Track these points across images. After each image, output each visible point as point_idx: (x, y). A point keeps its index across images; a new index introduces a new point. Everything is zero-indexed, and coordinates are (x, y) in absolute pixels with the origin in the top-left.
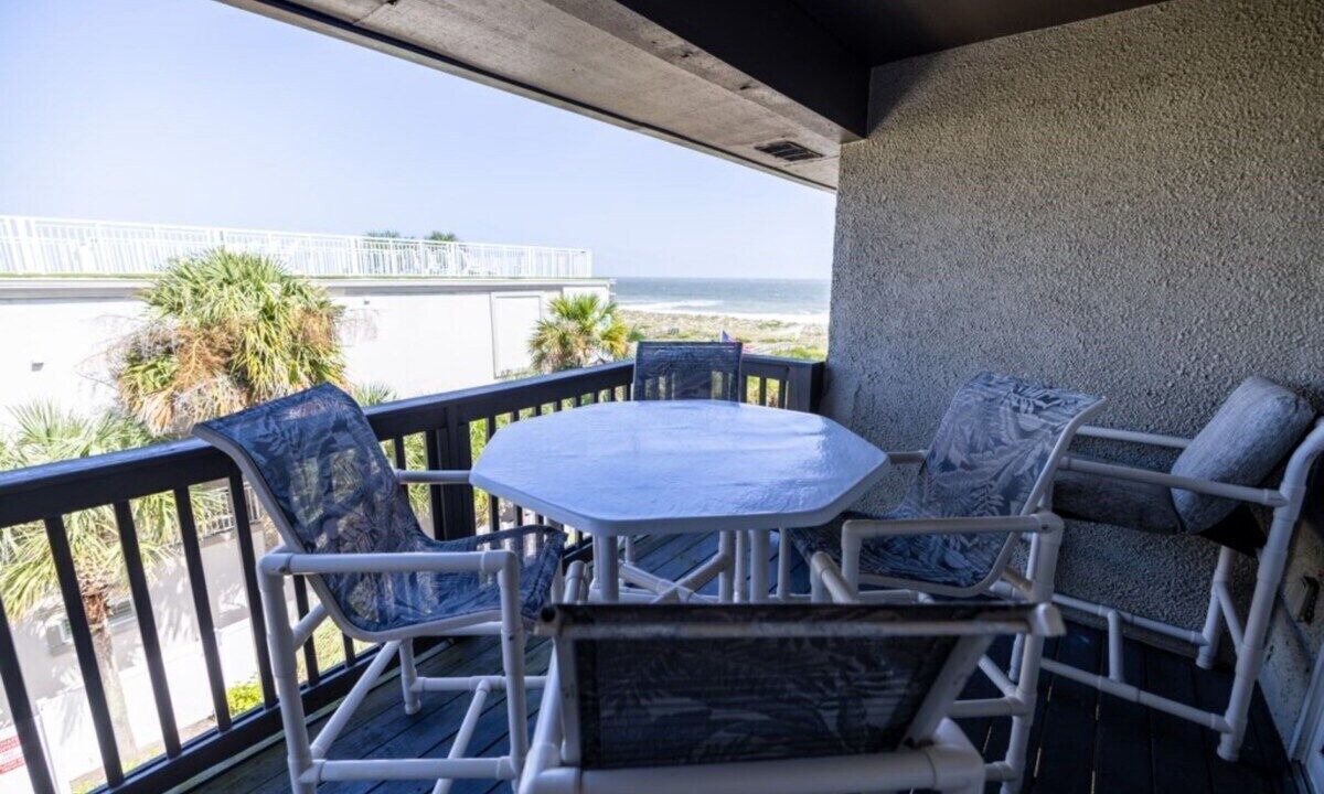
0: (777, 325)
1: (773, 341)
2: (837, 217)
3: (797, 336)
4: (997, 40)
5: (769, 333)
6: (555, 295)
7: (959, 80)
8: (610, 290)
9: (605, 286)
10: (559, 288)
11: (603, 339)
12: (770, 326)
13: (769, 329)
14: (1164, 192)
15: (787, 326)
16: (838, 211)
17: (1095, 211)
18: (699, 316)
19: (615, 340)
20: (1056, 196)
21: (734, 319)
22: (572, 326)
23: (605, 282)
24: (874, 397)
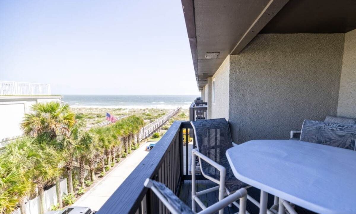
0: (120, 109)
1: (120, 115)
2: (230, 77)
3: (128, 112)
4: (271, 34)
5: (118, 112)
6: (34, 103)
7: (262, 42)
8: (61, 100)
9: (59, 98)
10: (36, 100)
11: (64, 119)
12: (118, 110)
13: (118, 111)
14: (307, 75)
15: (124, 110)
16: (230, 75)
17: (294, 79)
18: (91, 108)
19: (70, 119)
20: (286, 75)
21: (104, 108)
22: (48, 116)
23: (58, 97)
24: (244, 130)
